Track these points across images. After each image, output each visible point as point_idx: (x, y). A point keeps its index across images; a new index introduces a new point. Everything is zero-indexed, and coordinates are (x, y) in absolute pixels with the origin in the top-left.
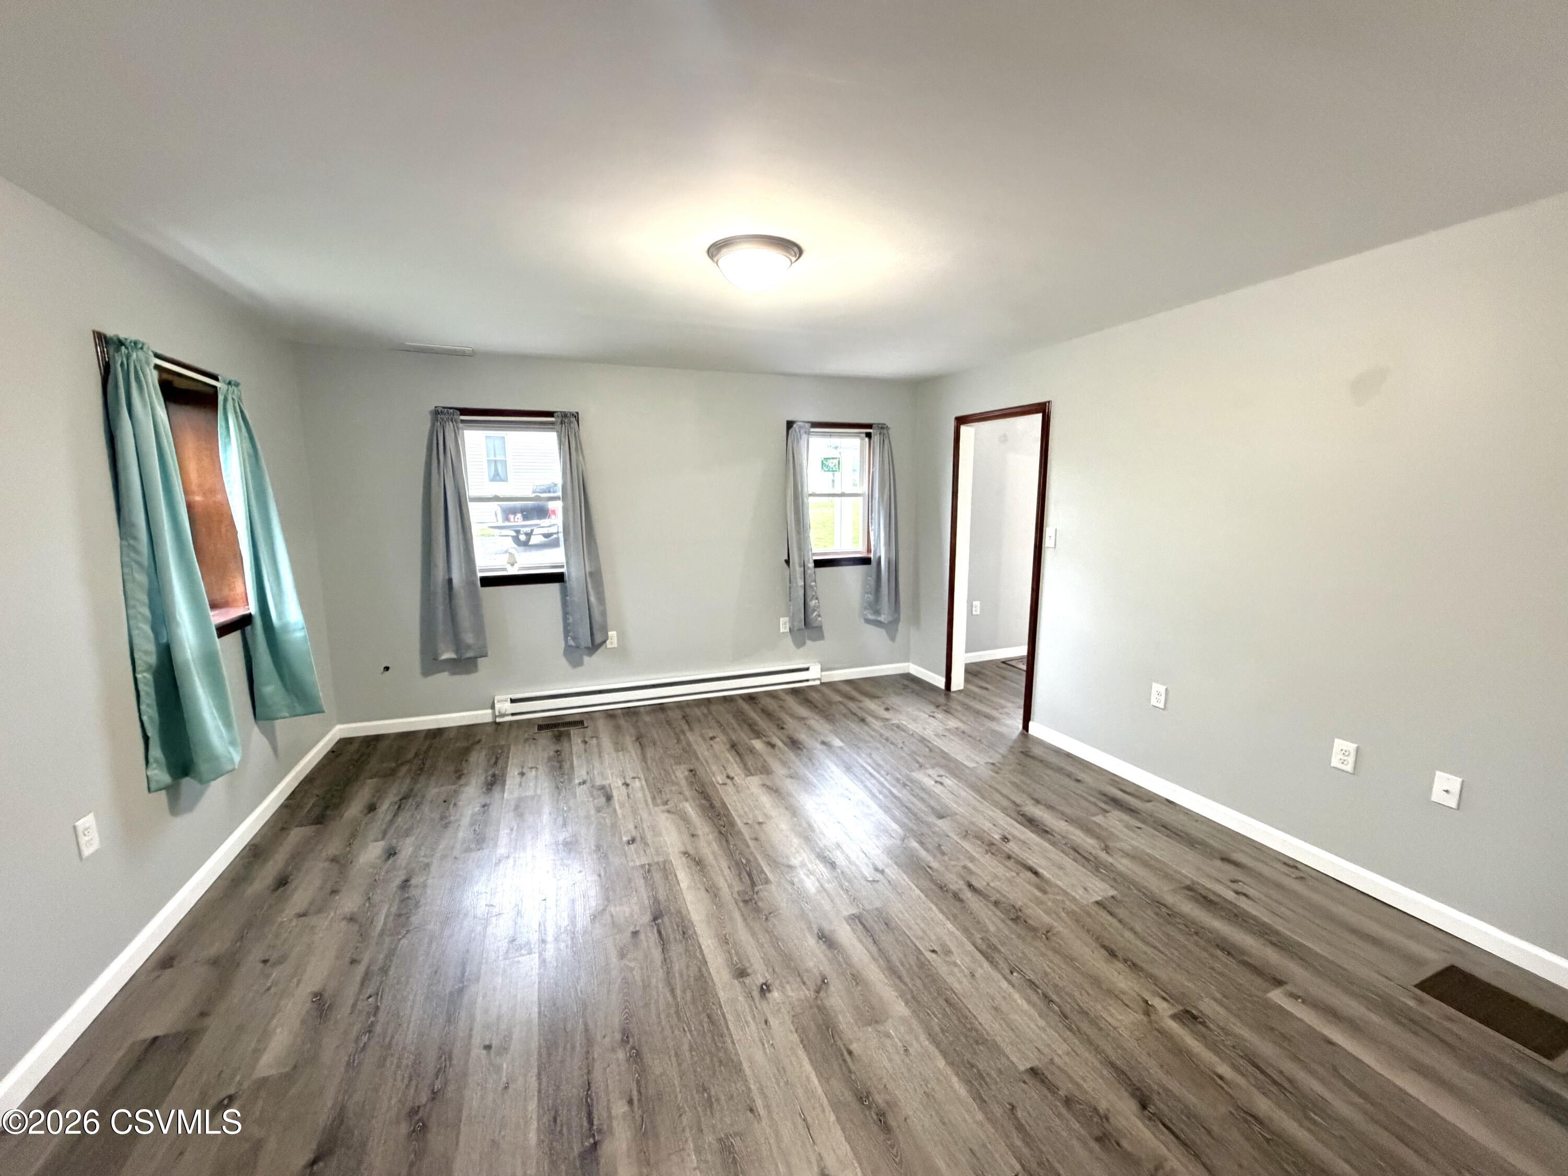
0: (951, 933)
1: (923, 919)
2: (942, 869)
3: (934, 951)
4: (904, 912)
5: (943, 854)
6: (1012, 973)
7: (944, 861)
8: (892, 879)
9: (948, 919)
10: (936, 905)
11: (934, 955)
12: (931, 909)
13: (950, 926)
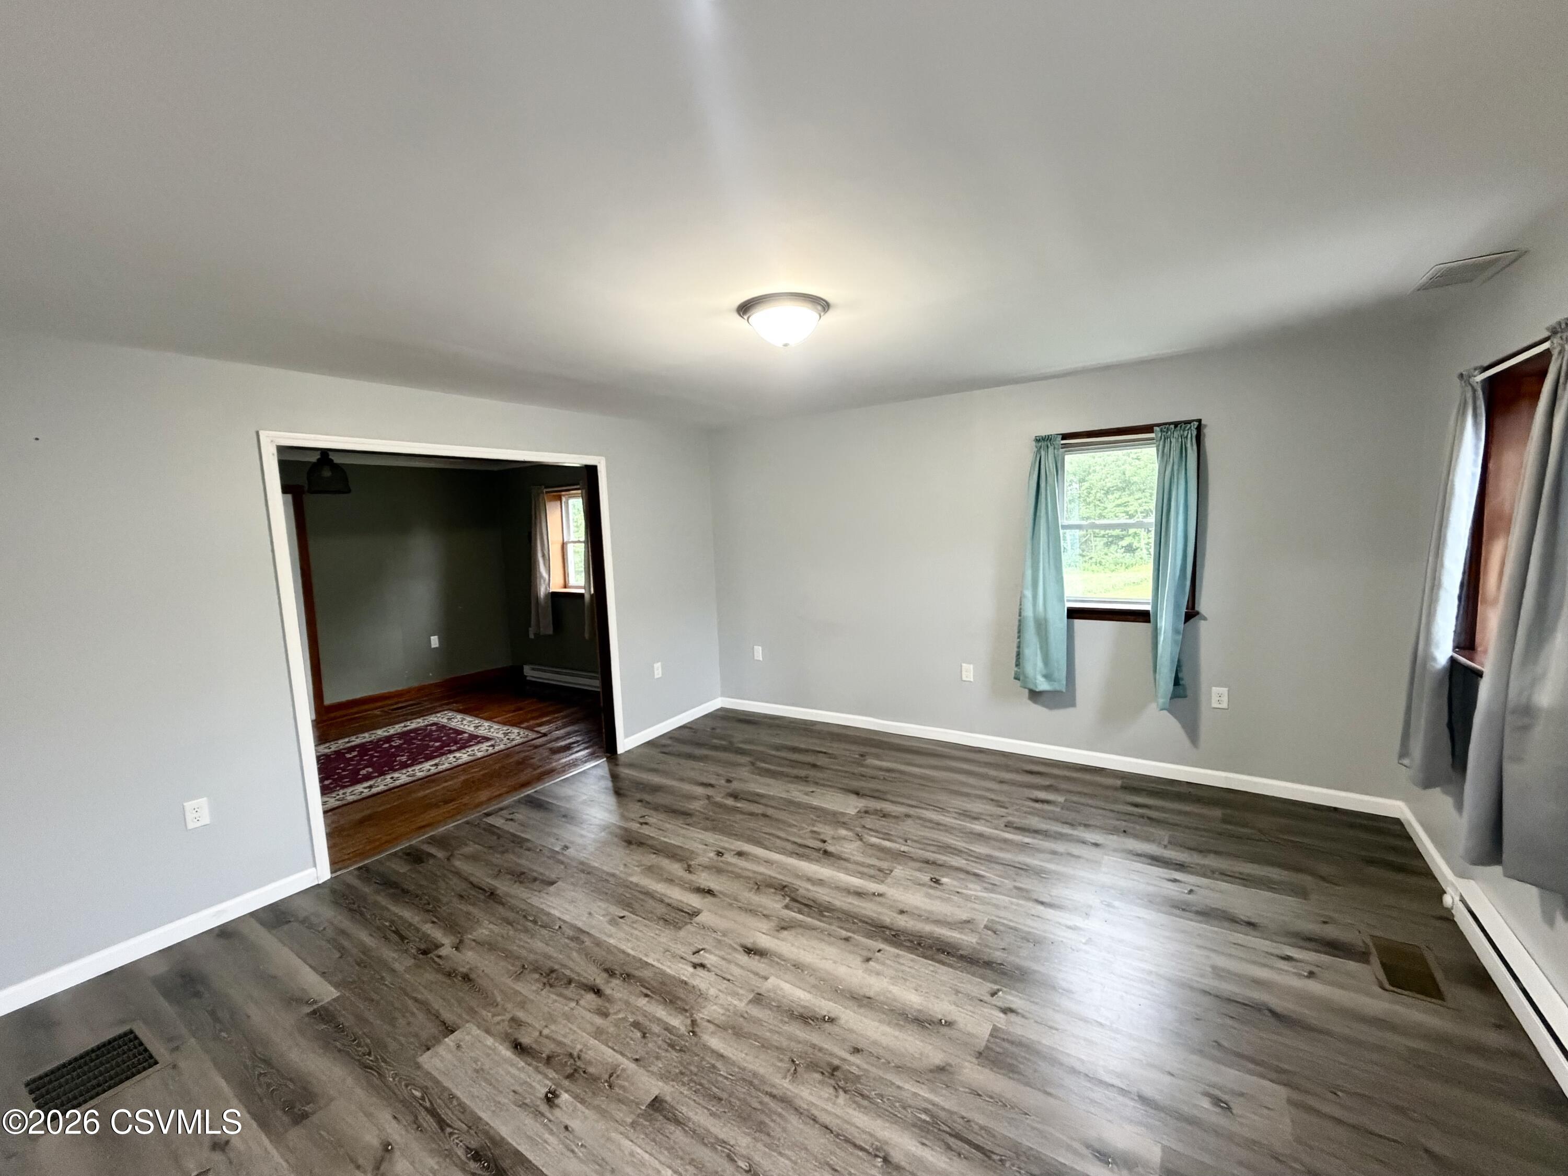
0: (610, 936)
1: (637, 939)
2: (632, 999)
3: (622, 917)
4: (656, 937)
5: (636, 1025)
6: (560, 927)
7: (633, 1013)
8: (680, 962)
9: (615, 947)
10: (629, 955)
11: (622, 915)
12: (632, 949)
13: (612, 941)
